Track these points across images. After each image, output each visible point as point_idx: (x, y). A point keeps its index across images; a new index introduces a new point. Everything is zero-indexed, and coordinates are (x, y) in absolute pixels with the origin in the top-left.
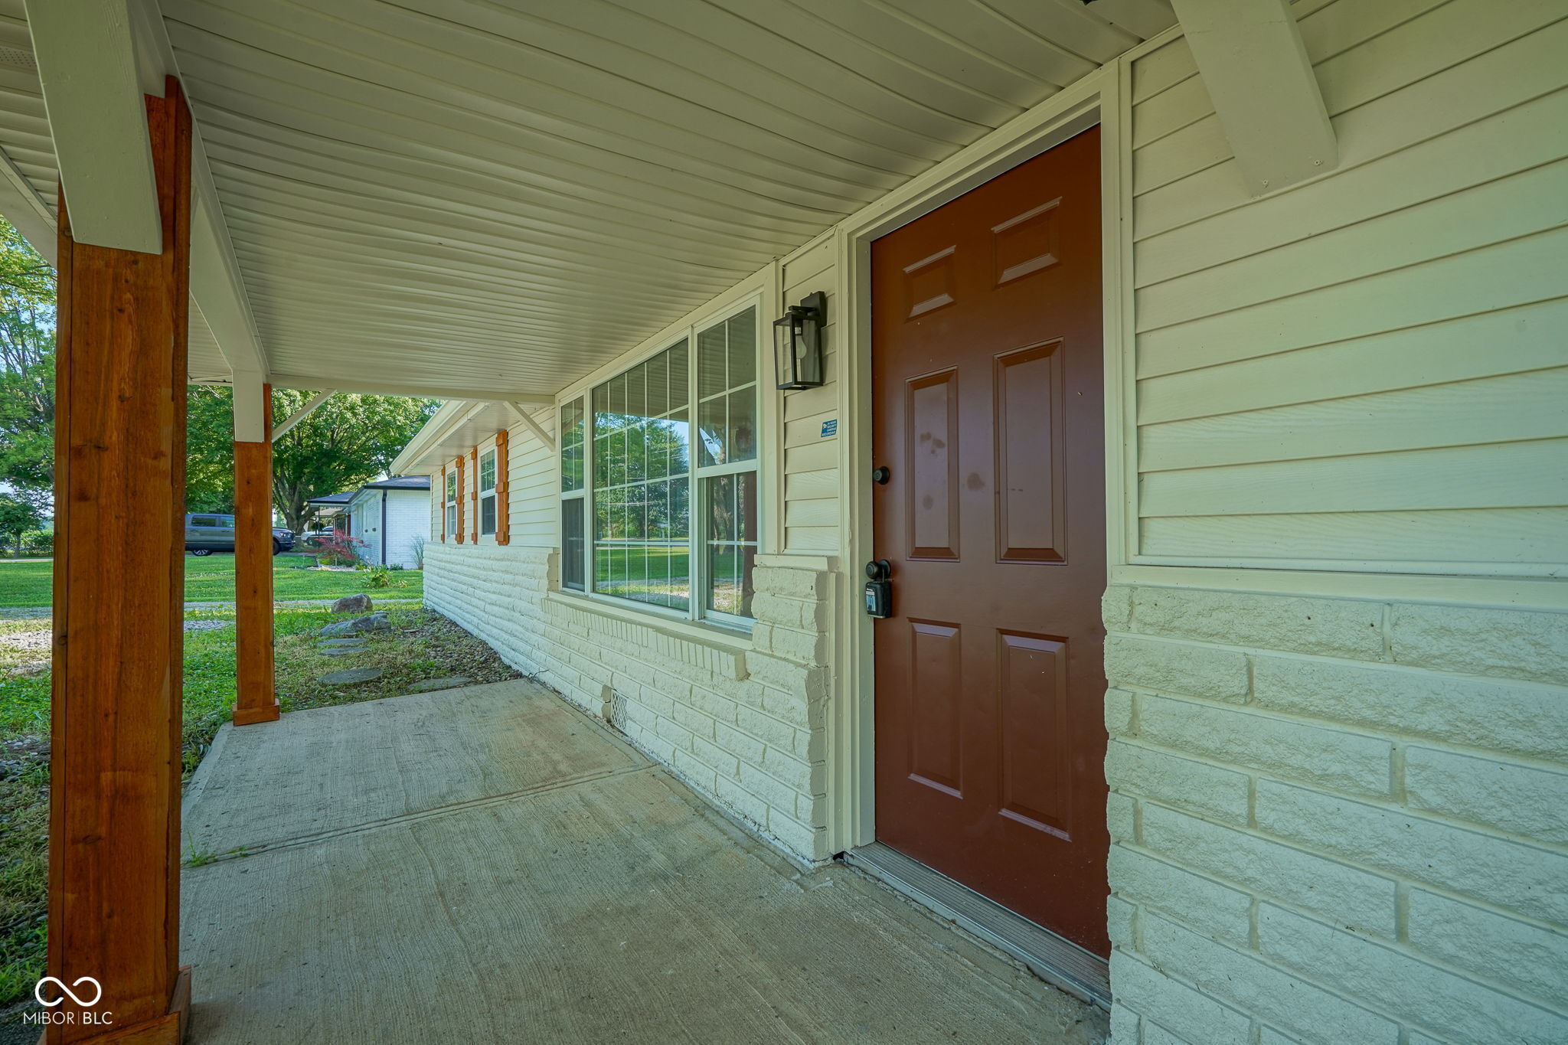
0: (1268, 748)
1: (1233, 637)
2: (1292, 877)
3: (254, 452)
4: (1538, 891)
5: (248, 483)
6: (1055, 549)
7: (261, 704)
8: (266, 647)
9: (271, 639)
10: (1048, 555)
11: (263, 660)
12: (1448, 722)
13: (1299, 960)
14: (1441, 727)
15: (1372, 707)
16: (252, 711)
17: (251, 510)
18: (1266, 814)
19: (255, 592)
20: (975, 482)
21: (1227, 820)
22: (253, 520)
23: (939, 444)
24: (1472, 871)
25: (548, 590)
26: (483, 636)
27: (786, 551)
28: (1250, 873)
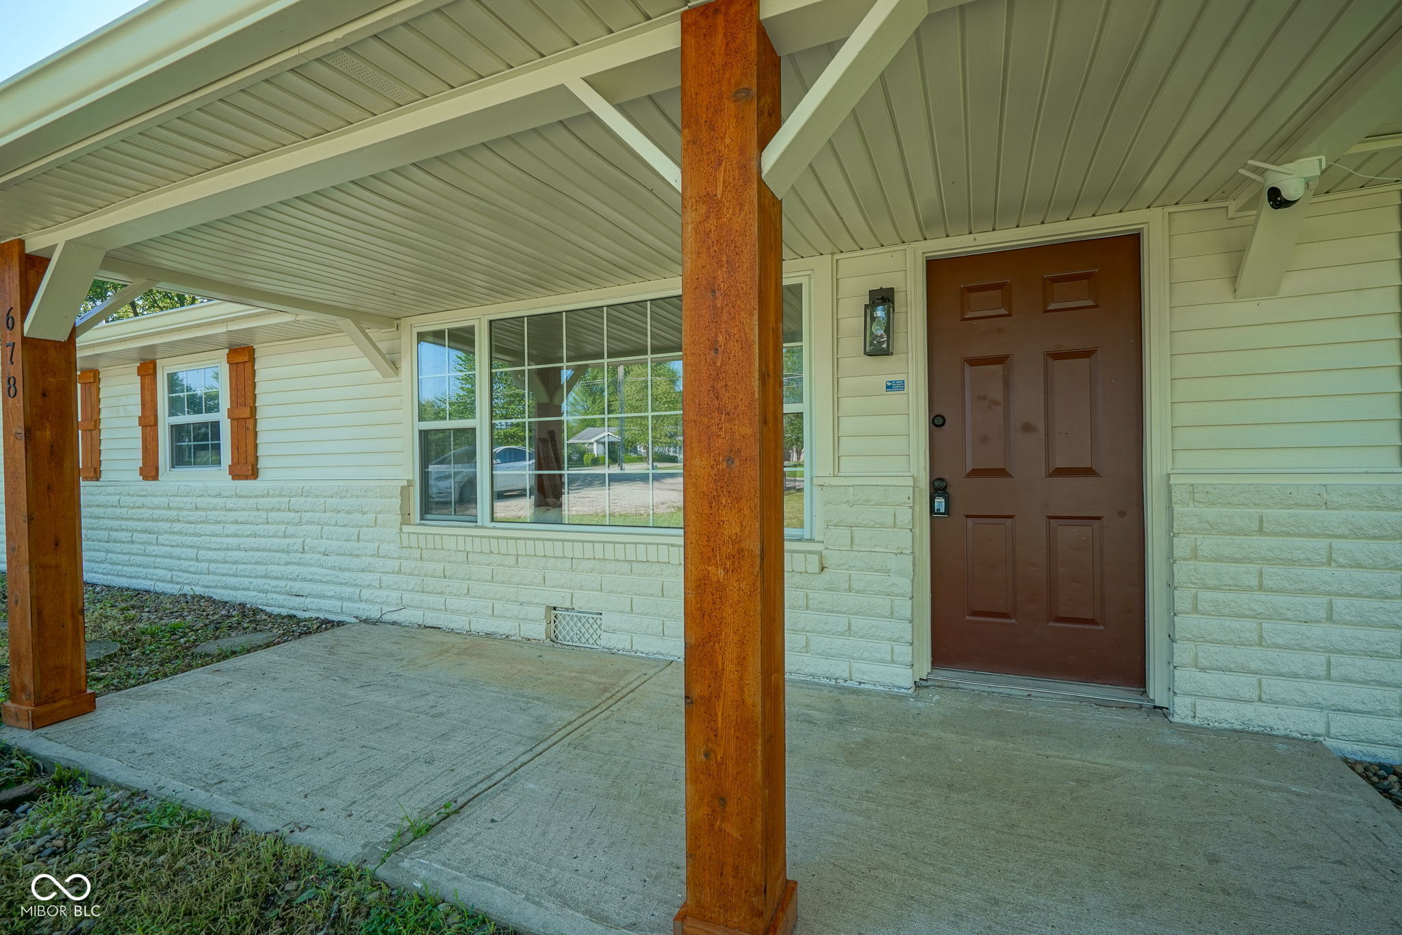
0: (1270, 553)
1: (1251, 505)
2: (1280, 607)
3: (53, 353)
4: (1382, 587)
5: (44, 395)
6: (1093, 468)
7: (68, 694)
8: (73, 616)
9: (80, 605)
10: (1088, 472)
11: (70, 634)
12: (1350, 530)
13: (1284, 643)
14: (1347, 532)
15: (1319, 528)
16: (58, 705)
17: (48, 433)
18: (1268, 583)
19: (57, 544)
20: (1028, 428)
21: (1250, 589)
22: (52, 446)
23: (996, 403)
24: (1359, 585)
25: (401, 524)
26: (199, 590)
27: (839, 474)
28: (1260, 611)
